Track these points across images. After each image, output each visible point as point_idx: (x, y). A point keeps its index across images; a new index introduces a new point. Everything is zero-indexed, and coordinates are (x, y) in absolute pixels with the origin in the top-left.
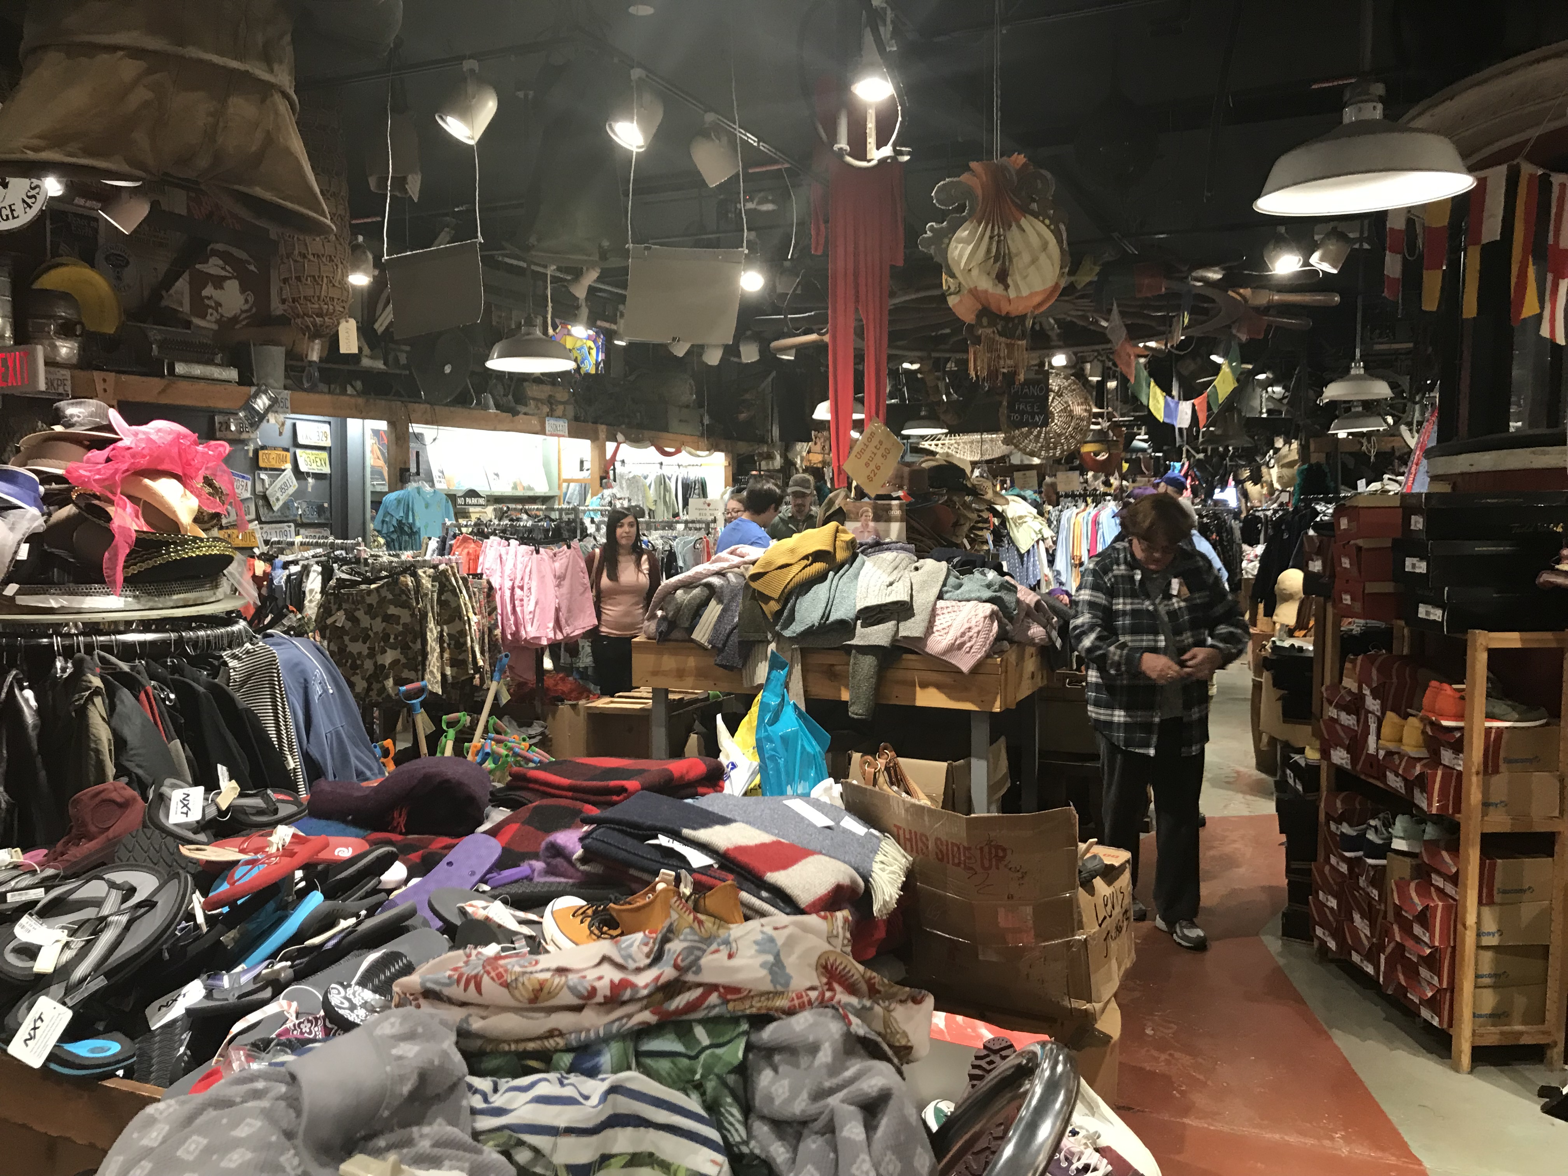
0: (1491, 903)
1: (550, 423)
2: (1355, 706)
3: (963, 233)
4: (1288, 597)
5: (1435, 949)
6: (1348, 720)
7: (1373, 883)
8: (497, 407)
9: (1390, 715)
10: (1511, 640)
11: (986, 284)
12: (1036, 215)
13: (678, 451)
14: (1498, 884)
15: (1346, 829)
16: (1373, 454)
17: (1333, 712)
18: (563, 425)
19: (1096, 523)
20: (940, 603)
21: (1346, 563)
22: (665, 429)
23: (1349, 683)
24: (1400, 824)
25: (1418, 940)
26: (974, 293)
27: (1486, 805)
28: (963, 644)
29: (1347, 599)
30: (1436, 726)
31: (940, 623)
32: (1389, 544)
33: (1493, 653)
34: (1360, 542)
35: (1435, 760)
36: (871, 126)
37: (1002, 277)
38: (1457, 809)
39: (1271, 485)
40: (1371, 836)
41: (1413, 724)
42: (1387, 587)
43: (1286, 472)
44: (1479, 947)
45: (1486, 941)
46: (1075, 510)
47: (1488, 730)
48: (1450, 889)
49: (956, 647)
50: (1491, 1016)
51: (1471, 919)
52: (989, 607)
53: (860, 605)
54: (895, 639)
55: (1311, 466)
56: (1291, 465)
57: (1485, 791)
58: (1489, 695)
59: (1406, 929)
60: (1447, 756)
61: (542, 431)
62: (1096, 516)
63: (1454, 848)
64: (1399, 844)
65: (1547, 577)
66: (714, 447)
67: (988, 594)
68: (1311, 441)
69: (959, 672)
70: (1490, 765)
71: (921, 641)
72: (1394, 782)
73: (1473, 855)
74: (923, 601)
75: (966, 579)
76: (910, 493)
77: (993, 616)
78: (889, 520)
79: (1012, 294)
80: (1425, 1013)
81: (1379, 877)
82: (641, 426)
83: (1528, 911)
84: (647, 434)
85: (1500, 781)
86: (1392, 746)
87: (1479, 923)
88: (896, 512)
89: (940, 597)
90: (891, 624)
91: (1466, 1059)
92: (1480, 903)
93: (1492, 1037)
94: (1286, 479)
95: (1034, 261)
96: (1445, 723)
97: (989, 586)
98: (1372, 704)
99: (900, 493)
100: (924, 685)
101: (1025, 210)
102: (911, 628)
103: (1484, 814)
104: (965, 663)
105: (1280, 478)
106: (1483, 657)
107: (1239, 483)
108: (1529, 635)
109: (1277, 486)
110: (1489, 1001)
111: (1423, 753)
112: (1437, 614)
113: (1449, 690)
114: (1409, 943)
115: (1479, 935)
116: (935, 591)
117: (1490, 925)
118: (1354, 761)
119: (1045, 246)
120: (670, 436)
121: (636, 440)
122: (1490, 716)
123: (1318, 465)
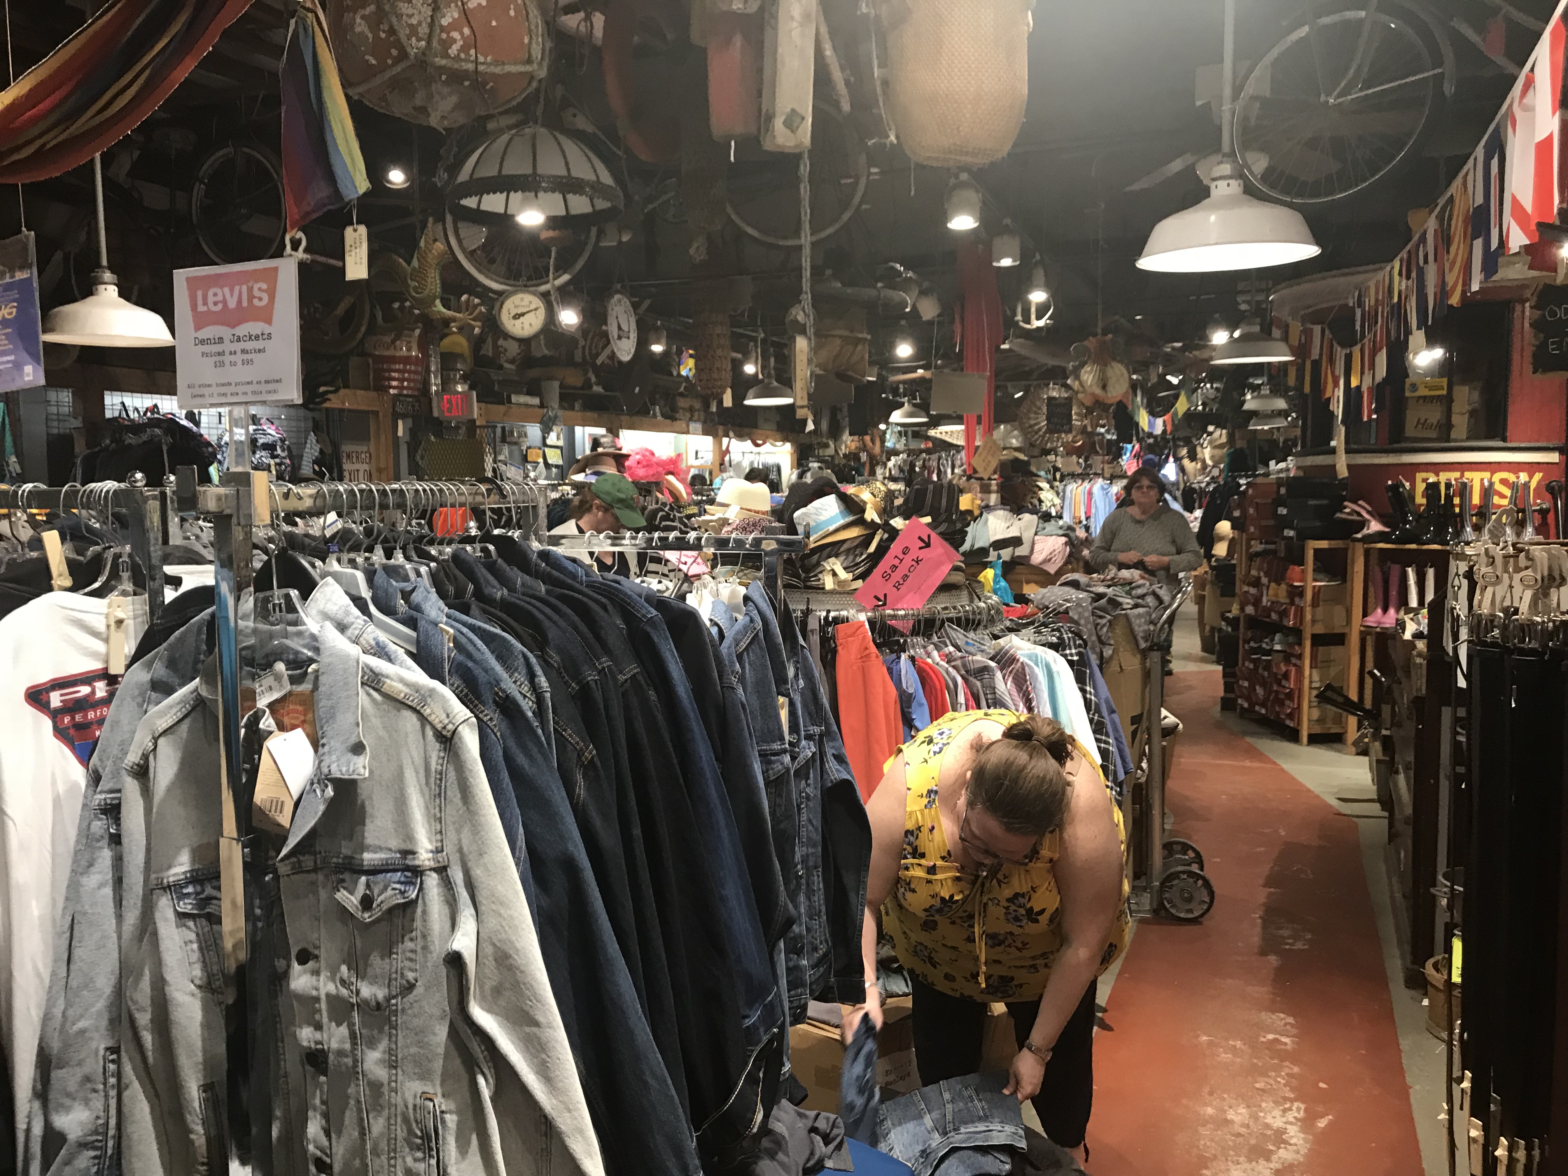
0: (1316, 667)
1: (692, 426)
2: (1256, 583)
3: (1087, 368)
4: (1221, 539)
5: (1292, 690)
6: (1253, 590)
7: (1265, 669)
8: (663, 415)
9: (1273, 585)
10: (1324, 544)
11: (1098, 391)
12: (1119, 362)
13: (764, 443)
14: (1320, 658)
15: (1252, 644)
16: (1281, 440)
17: (1246, 588)
18: (699, 426)
19: (1090, 493)
20: (1037, 538)
21: (1251, 511)
22: (756, 426)
23: (1254, 572)
24: (1278, 637)
25: (1284, 687)
26: (1093, 395)
27: (1314, 621)
28: (1050, 560)
29: (1252, 529)
30: (1292, 586)
31: (1037, 548)
32: (1270, 501)
33: (1317, 551)
34: (1258, 500)
35: (1292, 603)
36: (1033, 310)
37: (1104, 387)
38: (1301, 624)
39: (1204, 461)
40: (1264, 646)
41: (1283, 586)
42: (1271, 522)
43: (1218, 452)
44: (1311, 688)
45: (1314, 685)
46: (1075, 485)
47: (1314, 587)
48: (1298, 662)
49: (1047, 561)
50: (1317, 720)
51: (1307, 672)
52: (1064, 539)
53: (992, 539)
54: (1012, 557)
55: (1236, 450)
56: (1221, 446)
57: (1313, 616)
58: (1314, 570)
59: (1279, 684)
60: (1297, 600)
61: (687, 432)
62: (1090, 489)
63: (1300, 644)
64: (1278, 647)
65: (1338, 515)
66: (785, 439)
67: (1061, 532)
68: (1236, 431)
69: (1048, 573)
70: (1315, 604)
71: (1027, 558)
72: (1274, 616)
73: (1308, 644)
74: (1027, 537)
75: (1046, 524)
76: (1001, 476)
77: (1066, 544)
78: (990, 492)
79: (1109, 395)
80: (1288, 722)
81: (1268, 666)
82: (741, 425)
83: (1333, 671)
84: (746, 430)
85: (1320, 609)
86: (1274, 599)
87: (1311, 675)
88: (994, 488)
89: (1036, 534)
90: (1011, 549)
91: (1305, 740)
92: (1311, 667)
93: (1317, 730)
94: (1217, 458)
95: (1118, 380)
96: (1296, 584)
97: (1061, 528)
98: (1265, 580)
99: (996, 476)
100: (1028, 582)
101: (1114, 359)
102: (1021, 551)
103: (1313, 625)
104: (1052, 569)
105: (1212, 457)
106: (1311, 552)
107: (1178, 460)
108: (1333, 542)
109: (1209, 462)
110: (1316, 714)
111: (1288, 601)
112: (1292, 533)
113: (1298, 569)
114: (1281, 689)
115: (1311, 682)
116: (1033, 531)
117: (1316, 677)
118: (1256, 611)
119: (1122, 375)
120: (760, 431)
121: (740, 436)
122: (1315, 580)
123: (1242, 450)
